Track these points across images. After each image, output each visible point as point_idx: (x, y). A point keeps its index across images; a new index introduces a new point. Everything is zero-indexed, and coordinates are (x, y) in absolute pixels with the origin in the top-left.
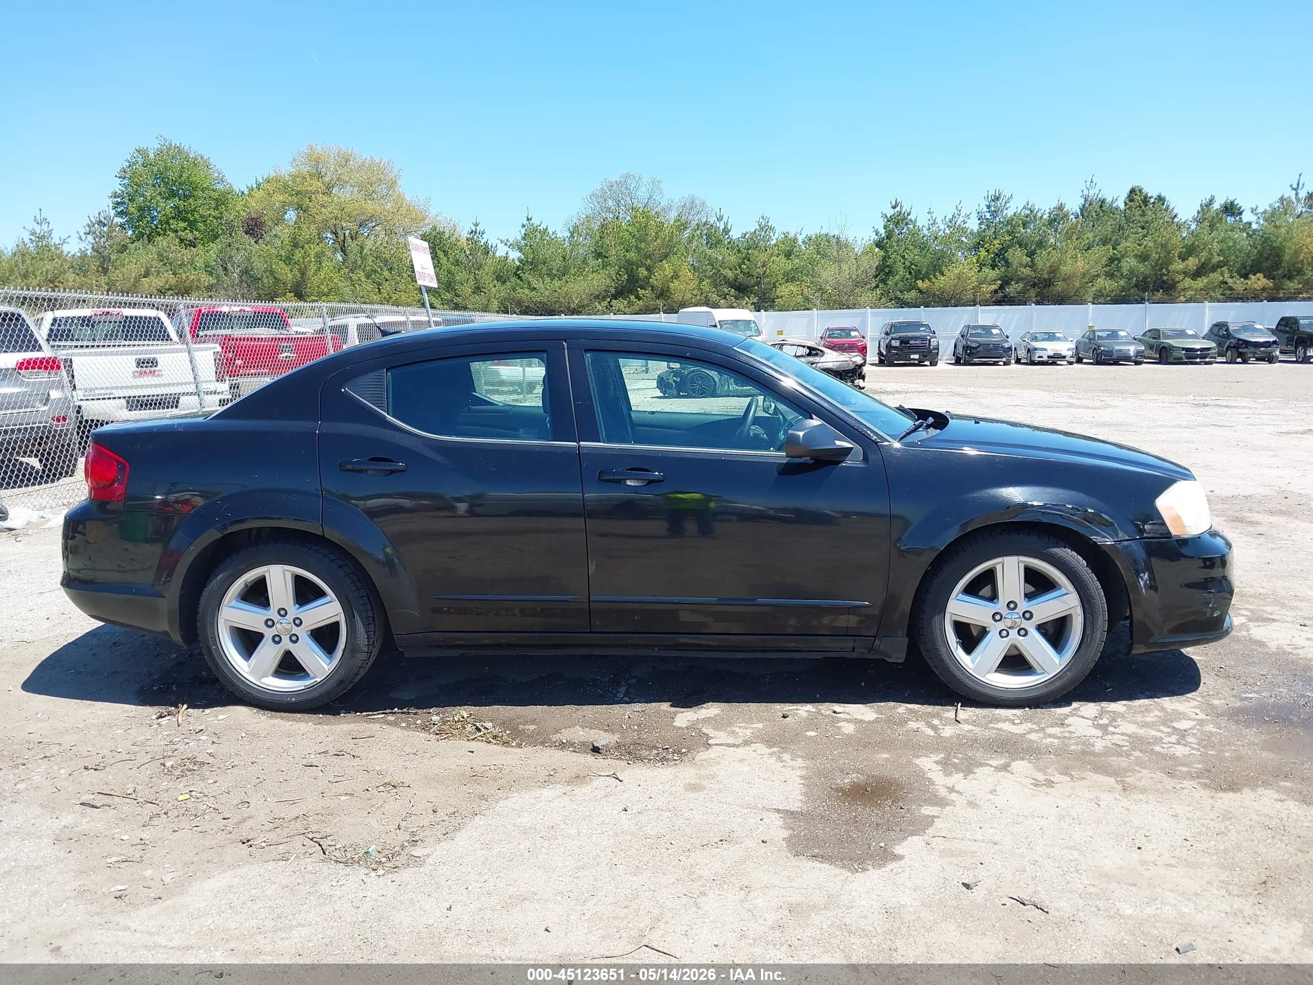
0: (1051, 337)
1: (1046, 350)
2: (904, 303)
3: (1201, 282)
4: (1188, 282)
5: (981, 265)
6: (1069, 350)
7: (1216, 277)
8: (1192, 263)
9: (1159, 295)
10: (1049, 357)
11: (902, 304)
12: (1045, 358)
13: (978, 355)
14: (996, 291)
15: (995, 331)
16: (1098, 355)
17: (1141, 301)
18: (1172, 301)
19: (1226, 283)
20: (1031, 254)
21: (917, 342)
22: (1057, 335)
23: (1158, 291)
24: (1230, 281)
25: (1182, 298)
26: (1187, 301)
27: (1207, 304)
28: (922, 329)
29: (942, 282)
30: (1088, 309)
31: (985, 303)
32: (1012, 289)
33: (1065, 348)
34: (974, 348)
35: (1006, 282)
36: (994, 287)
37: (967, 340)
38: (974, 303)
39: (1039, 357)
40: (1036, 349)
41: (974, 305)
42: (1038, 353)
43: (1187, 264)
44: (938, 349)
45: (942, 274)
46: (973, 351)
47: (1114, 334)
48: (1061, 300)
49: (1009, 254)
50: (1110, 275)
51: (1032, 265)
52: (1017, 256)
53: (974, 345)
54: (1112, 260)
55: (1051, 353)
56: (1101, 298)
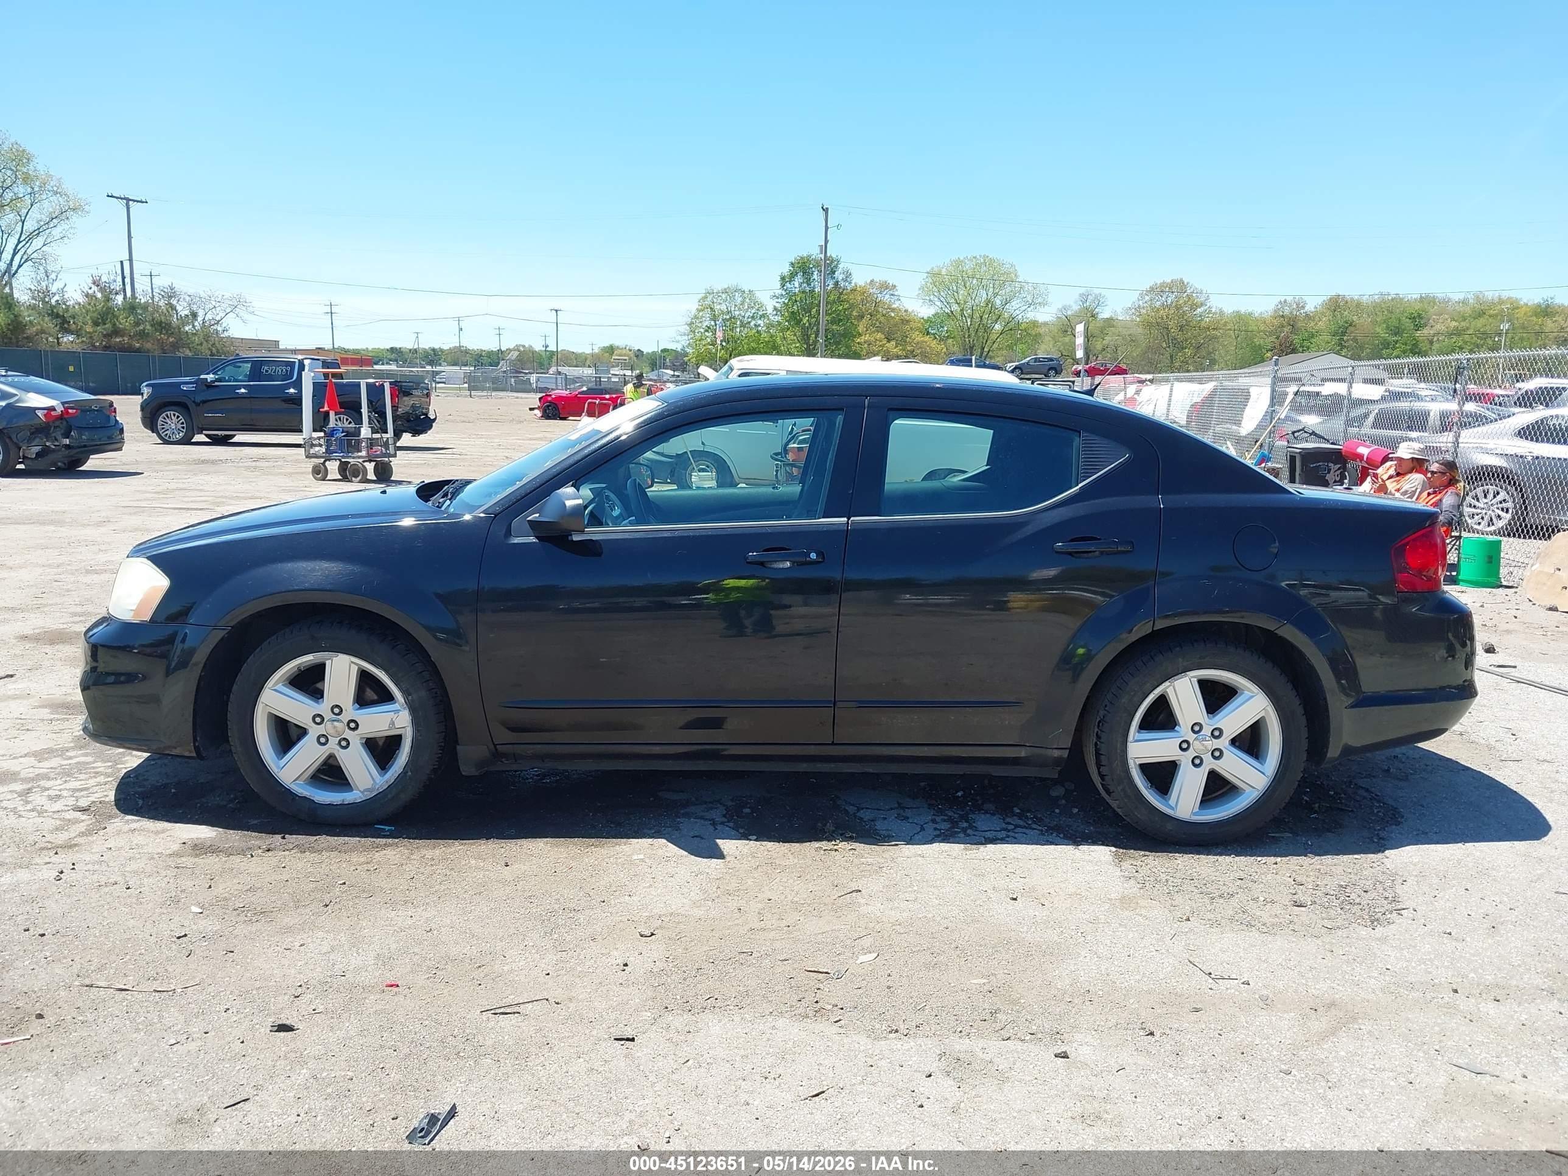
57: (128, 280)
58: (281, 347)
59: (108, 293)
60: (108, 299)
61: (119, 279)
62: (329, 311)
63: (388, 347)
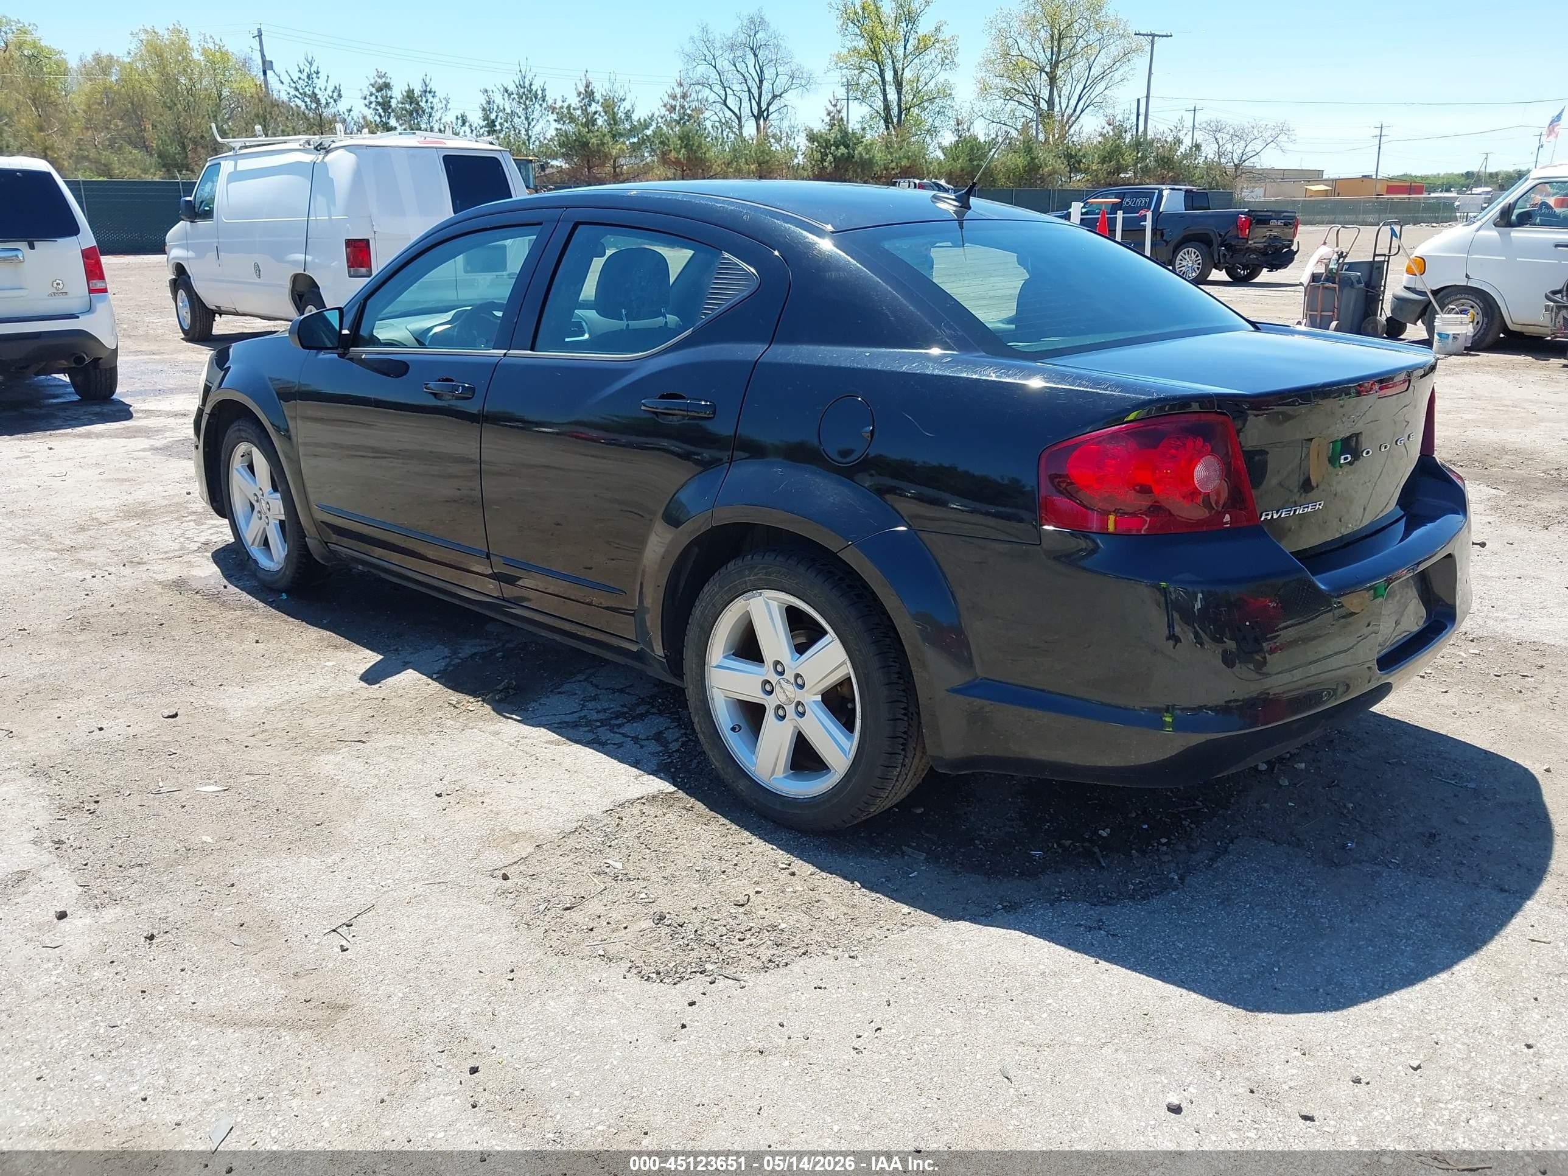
57: (1142, 118)
58: (1325, 177)
59: (1120, 131)
60: (1120, 137)
61: (1134, 117)
62: (1379, 134)
63: (1464, 171)
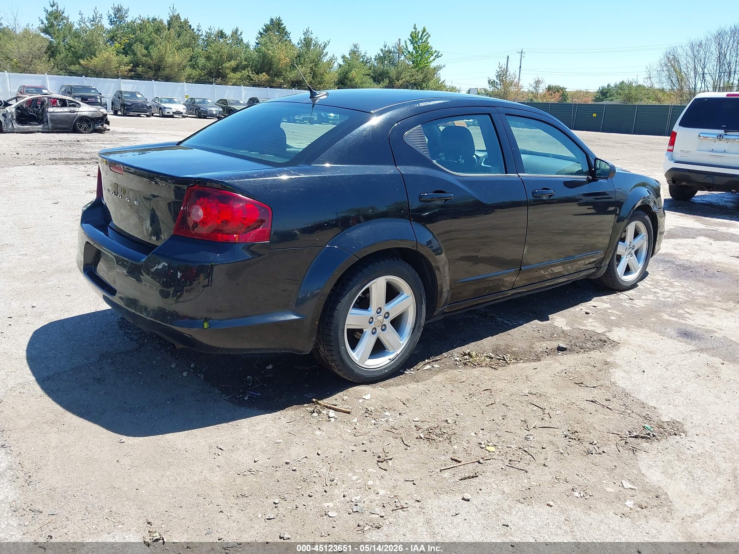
0: (171, 101)
1: (171, 108)
2: (72, 73)
3: (238, 75)
4: (231, 75)
5: (118, 53)
6: (184, 109)
7: (245, 73)
8: (233, 63)
9: (219, 80)
10: (173, 113)
11: (72, 74)
12: (171, 114)
13: (132, 110)
14: (130, 71)
15: (139, 96)
16: (199, 112)
17: (211, 83)
18: (226, 84)
19: (250, 77)
20: (147, 48)
21: (93, 100)
22: (175, 100)
23: (219, 78)
24: (252, 75)
25: (230, 83)
26: (234, 85)
27: (243, 87)
28: (92, 91)
29: (96, 62)
30: (184, 85)
31: (124, 77)
32: (140, 69)
33: (182, 108)
34: (129, 106)
35: (136, 65)
36: (129, 68)
37: (122, 100)
38: (117, 77)
39: (168, 113)
40: (165, 108)
41: (118, 78)
42: (167, 110)
43: (231, 64)
44: (107, 105)
45: (95, 56)
46: (129, 108)
47: (204, 101)
48: (168, 79)
49: (134, 47)
50: (193, 67)
51: (149, 55)
52: (139, 49)
53: (129, 104)
54: (192, 58)
55: (174, 111)
56: (189, 79)
